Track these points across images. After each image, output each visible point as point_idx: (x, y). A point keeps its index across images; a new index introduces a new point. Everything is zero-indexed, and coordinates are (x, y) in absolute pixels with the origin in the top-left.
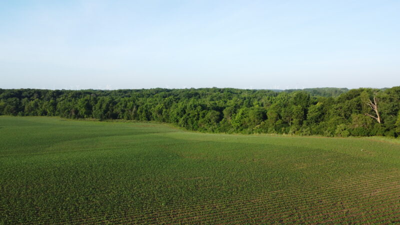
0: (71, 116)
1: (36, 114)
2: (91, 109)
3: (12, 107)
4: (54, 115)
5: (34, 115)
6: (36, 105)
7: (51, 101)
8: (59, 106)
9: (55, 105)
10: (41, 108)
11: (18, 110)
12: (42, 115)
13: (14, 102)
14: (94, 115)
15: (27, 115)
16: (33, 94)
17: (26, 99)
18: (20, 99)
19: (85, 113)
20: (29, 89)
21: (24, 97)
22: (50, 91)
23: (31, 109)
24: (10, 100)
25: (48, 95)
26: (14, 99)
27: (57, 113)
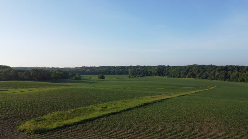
3: (223, 76)
6: (238, 75)
10: (241, 77)
11: (226, 78)
12: (241, 81)
13: (224, 73)
15: (232, 81)
21: (229, 71)
23: (234, 78)
24: (221, 72)
25: (244, 69)
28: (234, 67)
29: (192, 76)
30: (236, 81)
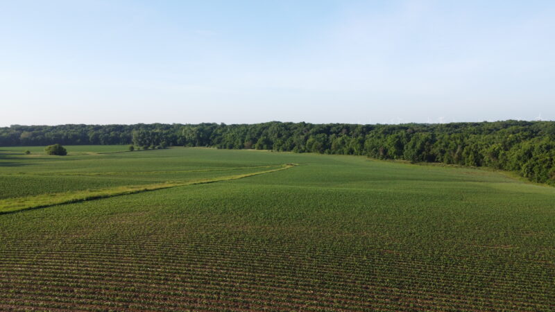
0: (378, 156)
1: (342, 153)
2: (403, 149)
3: (320, 144)
4: (361, 154)
5: (340, 154)
6: (343, 143)
7: (360, 137)
8: (367, 144)
9: (362, 142)
10: (348, 145)
11: (325, 147)
12: (348, 154)
13: (322, 139)
14: (405, 156)
15: (334, 153)
16: (341, 130)
17: (334, 135)
18: (328, 136)
19: (395, 153)
20: (338, 124)
21: (332, 133)
22: (360, 125)
23: (338, 147)
24: (319, 136)
25: (357, 130)
26: (322, 135)
27: (364, 152)
28: (341, 127)
29: (265, 146)
30: (340, 153)
